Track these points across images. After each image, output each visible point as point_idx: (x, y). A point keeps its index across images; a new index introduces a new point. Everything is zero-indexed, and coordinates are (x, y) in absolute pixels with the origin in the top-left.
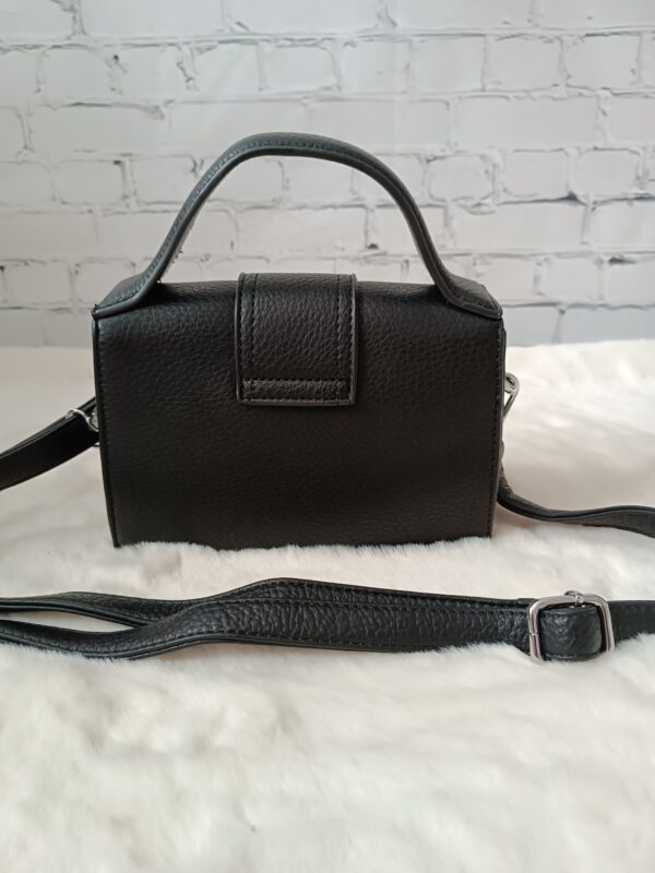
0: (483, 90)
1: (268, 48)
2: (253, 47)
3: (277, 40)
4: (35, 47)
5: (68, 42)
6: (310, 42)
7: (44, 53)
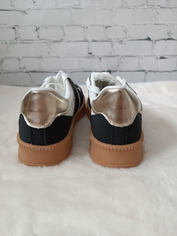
0: (122, 6)
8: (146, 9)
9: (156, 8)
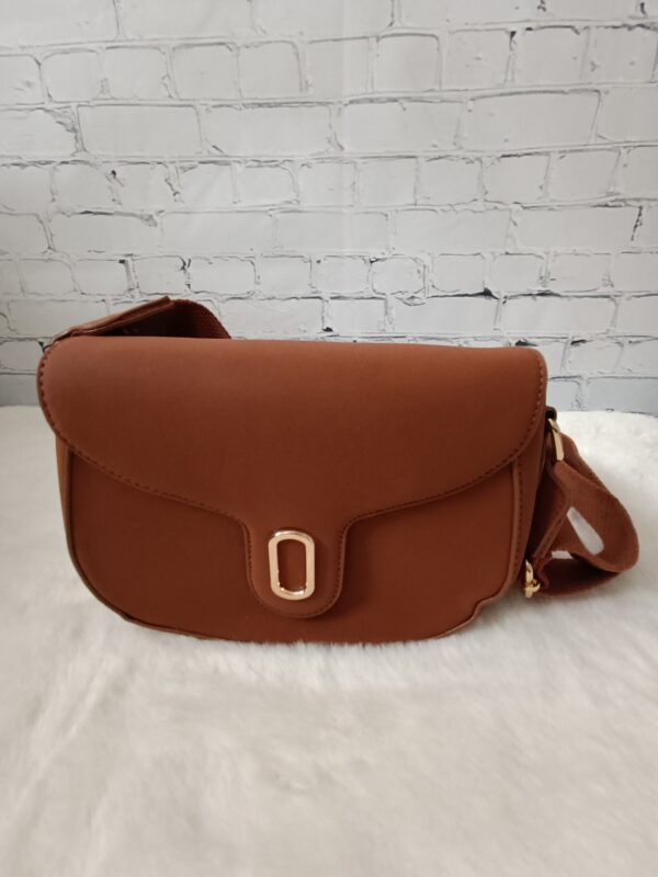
0: (415, 205)
1: (239, 168)
2: (228, 167)
3: (246, 162)
4: (47, 163)
5: (73, 159)
6: (272, 163)
7: (54, 168)
8: (481, 212)
9: (511, 210)
